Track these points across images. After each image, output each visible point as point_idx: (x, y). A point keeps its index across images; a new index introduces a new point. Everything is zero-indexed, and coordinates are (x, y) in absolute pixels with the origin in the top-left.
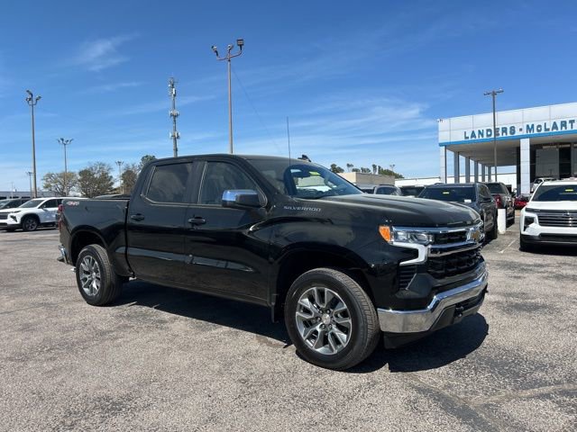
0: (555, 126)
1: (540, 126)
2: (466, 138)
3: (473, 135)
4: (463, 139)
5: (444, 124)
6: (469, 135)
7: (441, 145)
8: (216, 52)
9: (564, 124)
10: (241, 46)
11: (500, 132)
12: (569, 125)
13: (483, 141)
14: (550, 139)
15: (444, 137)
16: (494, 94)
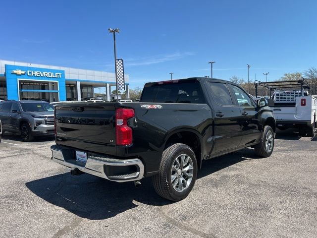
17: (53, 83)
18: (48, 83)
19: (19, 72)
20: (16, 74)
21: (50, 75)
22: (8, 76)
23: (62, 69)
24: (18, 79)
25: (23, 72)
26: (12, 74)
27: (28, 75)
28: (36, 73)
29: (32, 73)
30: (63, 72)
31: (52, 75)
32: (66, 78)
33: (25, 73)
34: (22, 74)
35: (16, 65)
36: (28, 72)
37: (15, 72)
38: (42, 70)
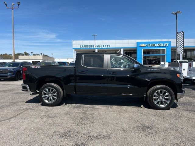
0: (104, 46)
1: (100, 46)
2: (81, 47)
3: (83, 47)
4: (80, 48)
5: (74, 42)
6: (82, 46)
7: (73, 49)
8: (6, 4)
9: (106, 46)
10: (19, 5)
11: (90, 47)
12: (107, 46)
13: (86, 49)
14: (102, 50)
15: (75, 46)
16: (95, 36)
17: (163, 50)
18: (160, 50)
19: (143, 45)
20: (141, 46)
21: (161, 45)
22: (138, 48)
23: (170, 40)
24: (143, 49)
25: (145, 45)
26: (140, 46)
27: (148, 46)
28: (153, 45)
29: (150, 45)
30: (170, 43)
31: (162, 45)
32: (171, 46)
33: (147, 45)
34: (145, 46)
35: (143, 41)
36: (148, 44)
37: (141, 45)
38: (156, 43)
